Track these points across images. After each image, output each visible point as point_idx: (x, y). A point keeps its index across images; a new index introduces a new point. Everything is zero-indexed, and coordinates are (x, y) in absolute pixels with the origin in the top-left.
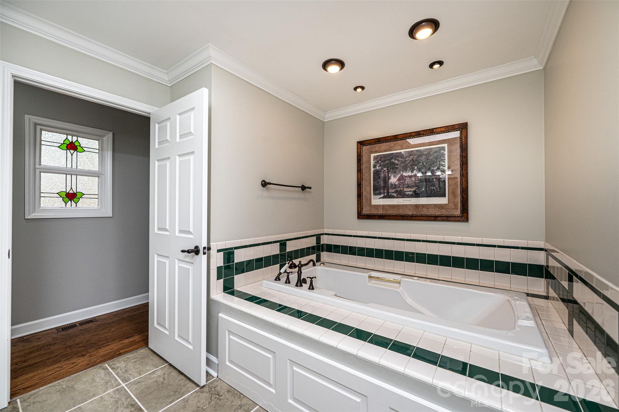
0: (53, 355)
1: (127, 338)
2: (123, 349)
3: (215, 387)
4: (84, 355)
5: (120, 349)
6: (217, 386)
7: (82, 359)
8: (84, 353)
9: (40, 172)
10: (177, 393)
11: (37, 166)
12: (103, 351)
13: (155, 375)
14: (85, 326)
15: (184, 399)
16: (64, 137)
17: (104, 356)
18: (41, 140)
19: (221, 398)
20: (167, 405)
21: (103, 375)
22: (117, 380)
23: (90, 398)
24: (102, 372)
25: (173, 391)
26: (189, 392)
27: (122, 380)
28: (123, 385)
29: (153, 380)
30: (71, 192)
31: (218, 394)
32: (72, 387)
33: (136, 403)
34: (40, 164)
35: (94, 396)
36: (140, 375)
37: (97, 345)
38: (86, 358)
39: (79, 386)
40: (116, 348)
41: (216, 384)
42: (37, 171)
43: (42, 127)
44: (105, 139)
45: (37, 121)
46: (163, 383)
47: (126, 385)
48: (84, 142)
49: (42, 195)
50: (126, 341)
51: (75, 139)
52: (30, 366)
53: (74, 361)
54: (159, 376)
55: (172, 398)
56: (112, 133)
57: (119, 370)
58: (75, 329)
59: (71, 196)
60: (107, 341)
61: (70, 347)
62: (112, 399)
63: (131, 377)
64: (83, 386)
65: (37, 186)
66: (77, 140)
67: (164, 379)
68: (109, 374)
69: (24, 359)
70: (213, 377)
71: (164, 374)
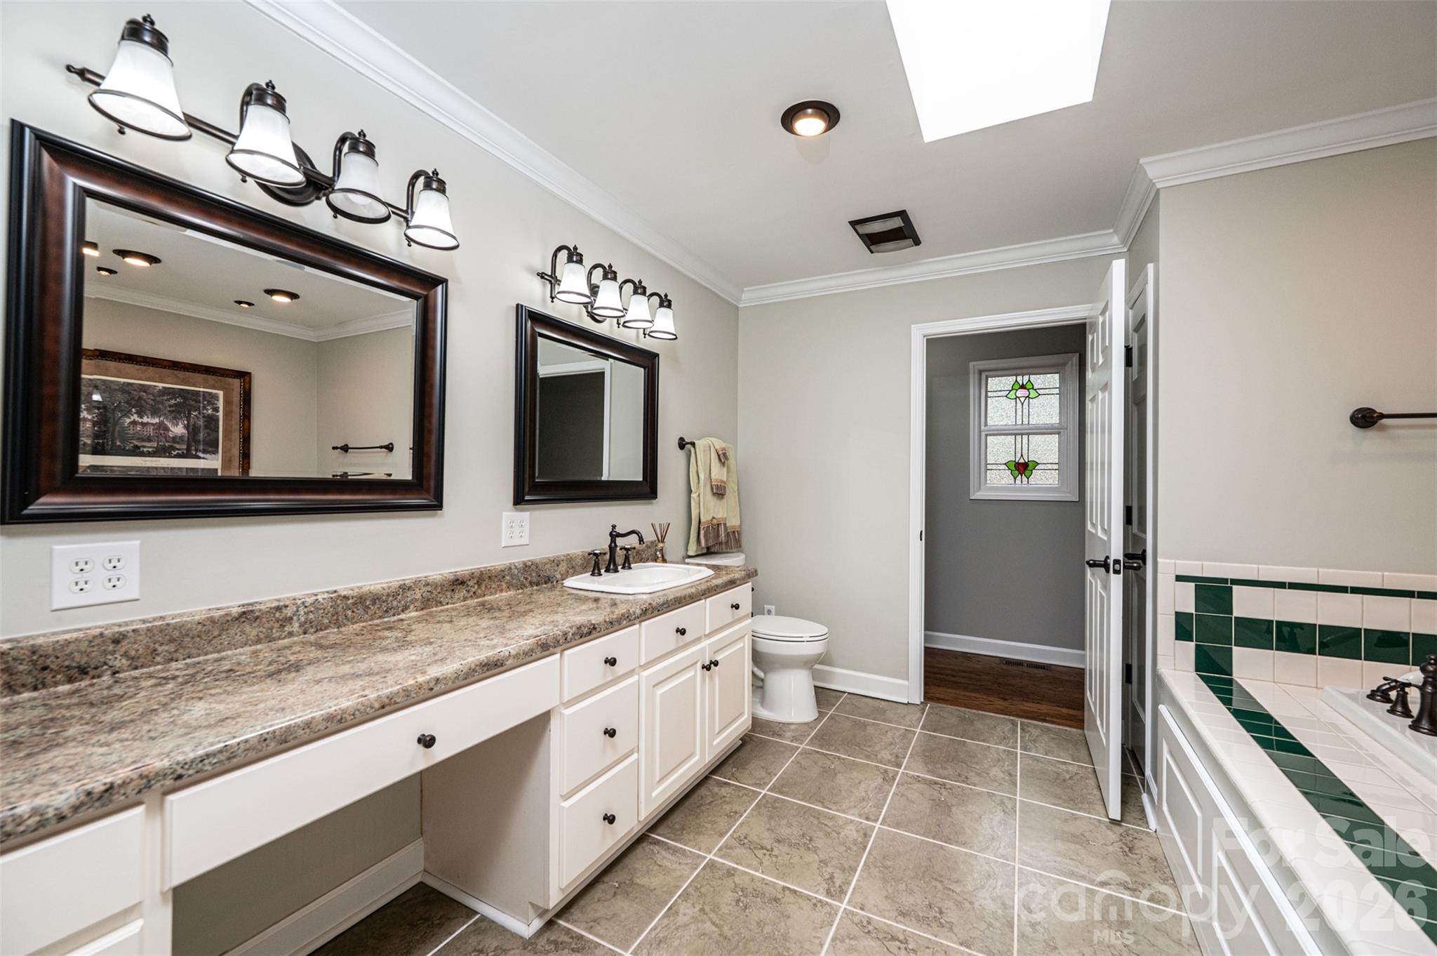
0: (979, 683)
1: (1068, 708)
2: (1052, 716)
3: (1136, 838)
4: (1005, 699)
5: (1048, 715)
6: (1141, 839)
7: (1001, 702)
8: (1008, 697)
9: (987, 435)
10: (1072, 802)
11: (983, 428)
12: (1028, 706)
13: (1063, 767)
14: (1032, 670)
15: (1073, 814)
16: (1012, 379)
17: (1024, 711)
18: (987, 392)
19: (1130, 854)
20: (1047, 803)
21: (1007, 729)
22: (1017, 742)
23: (979, 740)
24: (1009, 726)
25: (1069, 797)
26: (1089, 813)
27: (1021, 746)
28: (1019, 751)
29: (1056, 770)
30: (1022, 461)
31: (1131, 850)
32: (972, 722)
33: (1016, 776)
34: (986, 425)
35: (984, 741)
36: (1046, 754)
37: (1026, 696)
38: (1005, 704)
39: (978, 725)
40: (1045, 711)
41: (1143, 837)
42: (983, 434)
43: (987, 373)
44: (1068, 368)
45: (982, 367)
46: (1064, 780)
47: (1021, 754)
48: (1038, 380)
49: (989, 467)
50: (1065, 711)
51: (1026, 378)
52: (956, 683)
53: (992, 699)
54: (1067, 772)
55: (1060, 802)
56: (1078, 354)
57: (1027, 735)
58: (1020, 668)
59: (1022, 468)
60: (1042, 699)
61: (999, 683)
62: (996, 756)
63: (1034, 750)
64: (981, 727)
65: (983, 457)
66: (1029, 380)
67: (1071, 778)
68: (1015, 732)
69: (955, 674)
70: (1148, 827)
71: (1077, 774)
